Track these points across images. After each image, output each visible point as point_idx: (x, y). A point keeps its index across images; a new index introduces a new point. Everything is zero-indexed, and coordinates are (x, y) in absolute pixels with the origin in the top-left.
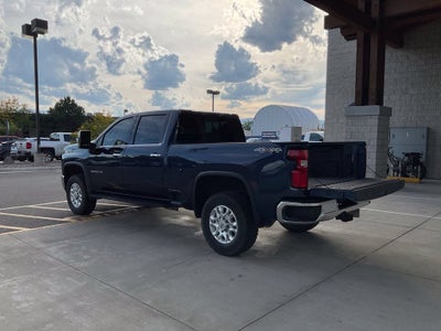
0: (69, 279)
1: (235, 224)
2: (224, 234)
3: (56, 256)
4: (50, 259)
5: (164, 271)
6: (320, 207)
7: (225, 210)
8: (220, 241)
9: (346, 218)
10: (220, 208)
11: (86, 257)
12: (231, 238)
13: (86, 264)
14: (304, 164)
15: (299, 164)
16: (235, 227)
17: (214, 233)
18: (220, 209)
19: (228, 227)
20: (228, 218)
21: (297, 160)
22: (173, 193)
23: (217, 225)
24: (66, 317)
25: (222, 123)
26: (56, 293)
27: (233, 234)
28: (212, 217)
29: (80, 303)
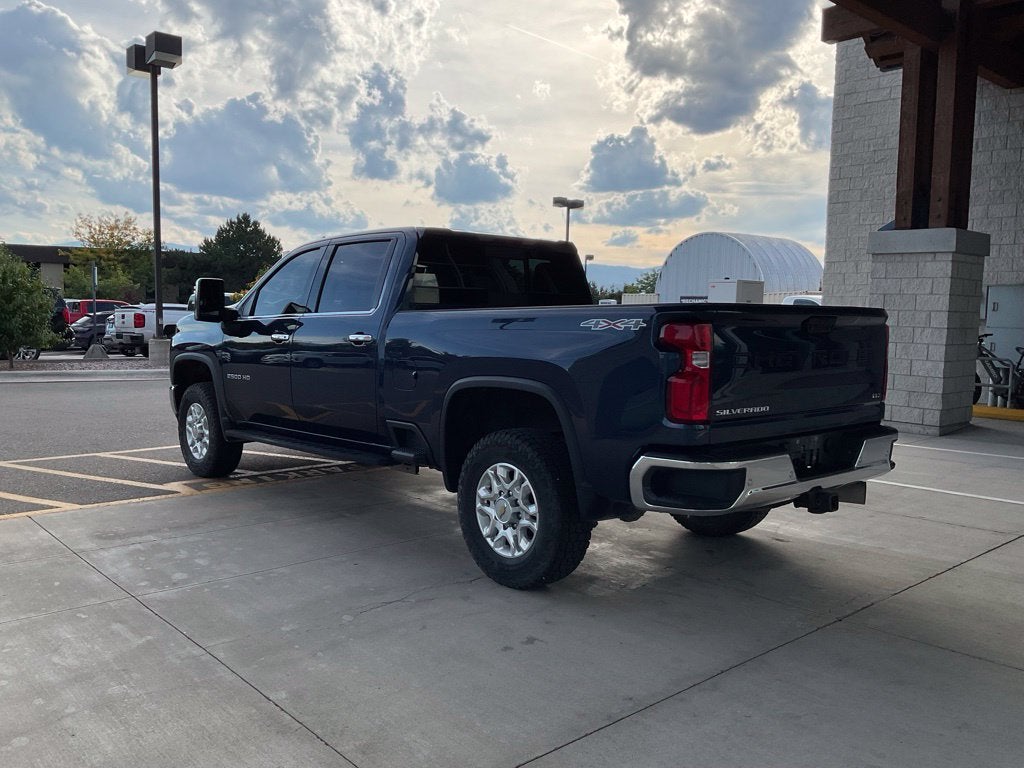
0: (116, 627)
1: (533, 509)
2: (509, 533)
3: (112, 570)
4: (96, 578)
5: (347, 618)
6: (742, 472)
7: (511, 474)
8: (500, 550)
9: (819, 503)
10: (501, 469)
11: (178, 576)
12: (525, 545)
13: (169, 593)
14: (701, 360)
15: (686, 361)
16: (533, 518)
17: (485, 531)
18: (502, 473)
19: (517, 516)
20: (518, 494)
21: (683, 349)
22: (397, 430)
23: (491, 511)
24: (68, 722)
25: (534, 263)
26: (71, 661)
27: (528, 533)
28: (482, 492)
29: (115, 689)
